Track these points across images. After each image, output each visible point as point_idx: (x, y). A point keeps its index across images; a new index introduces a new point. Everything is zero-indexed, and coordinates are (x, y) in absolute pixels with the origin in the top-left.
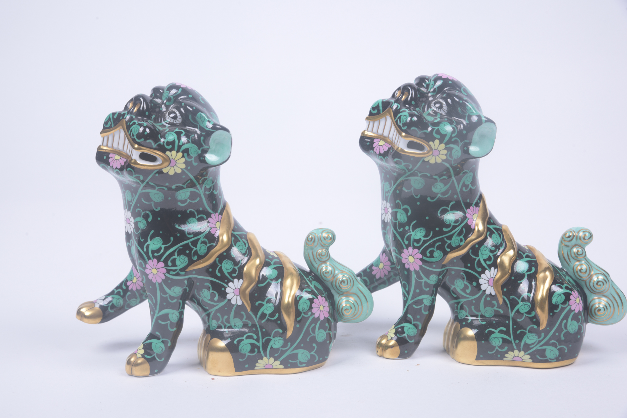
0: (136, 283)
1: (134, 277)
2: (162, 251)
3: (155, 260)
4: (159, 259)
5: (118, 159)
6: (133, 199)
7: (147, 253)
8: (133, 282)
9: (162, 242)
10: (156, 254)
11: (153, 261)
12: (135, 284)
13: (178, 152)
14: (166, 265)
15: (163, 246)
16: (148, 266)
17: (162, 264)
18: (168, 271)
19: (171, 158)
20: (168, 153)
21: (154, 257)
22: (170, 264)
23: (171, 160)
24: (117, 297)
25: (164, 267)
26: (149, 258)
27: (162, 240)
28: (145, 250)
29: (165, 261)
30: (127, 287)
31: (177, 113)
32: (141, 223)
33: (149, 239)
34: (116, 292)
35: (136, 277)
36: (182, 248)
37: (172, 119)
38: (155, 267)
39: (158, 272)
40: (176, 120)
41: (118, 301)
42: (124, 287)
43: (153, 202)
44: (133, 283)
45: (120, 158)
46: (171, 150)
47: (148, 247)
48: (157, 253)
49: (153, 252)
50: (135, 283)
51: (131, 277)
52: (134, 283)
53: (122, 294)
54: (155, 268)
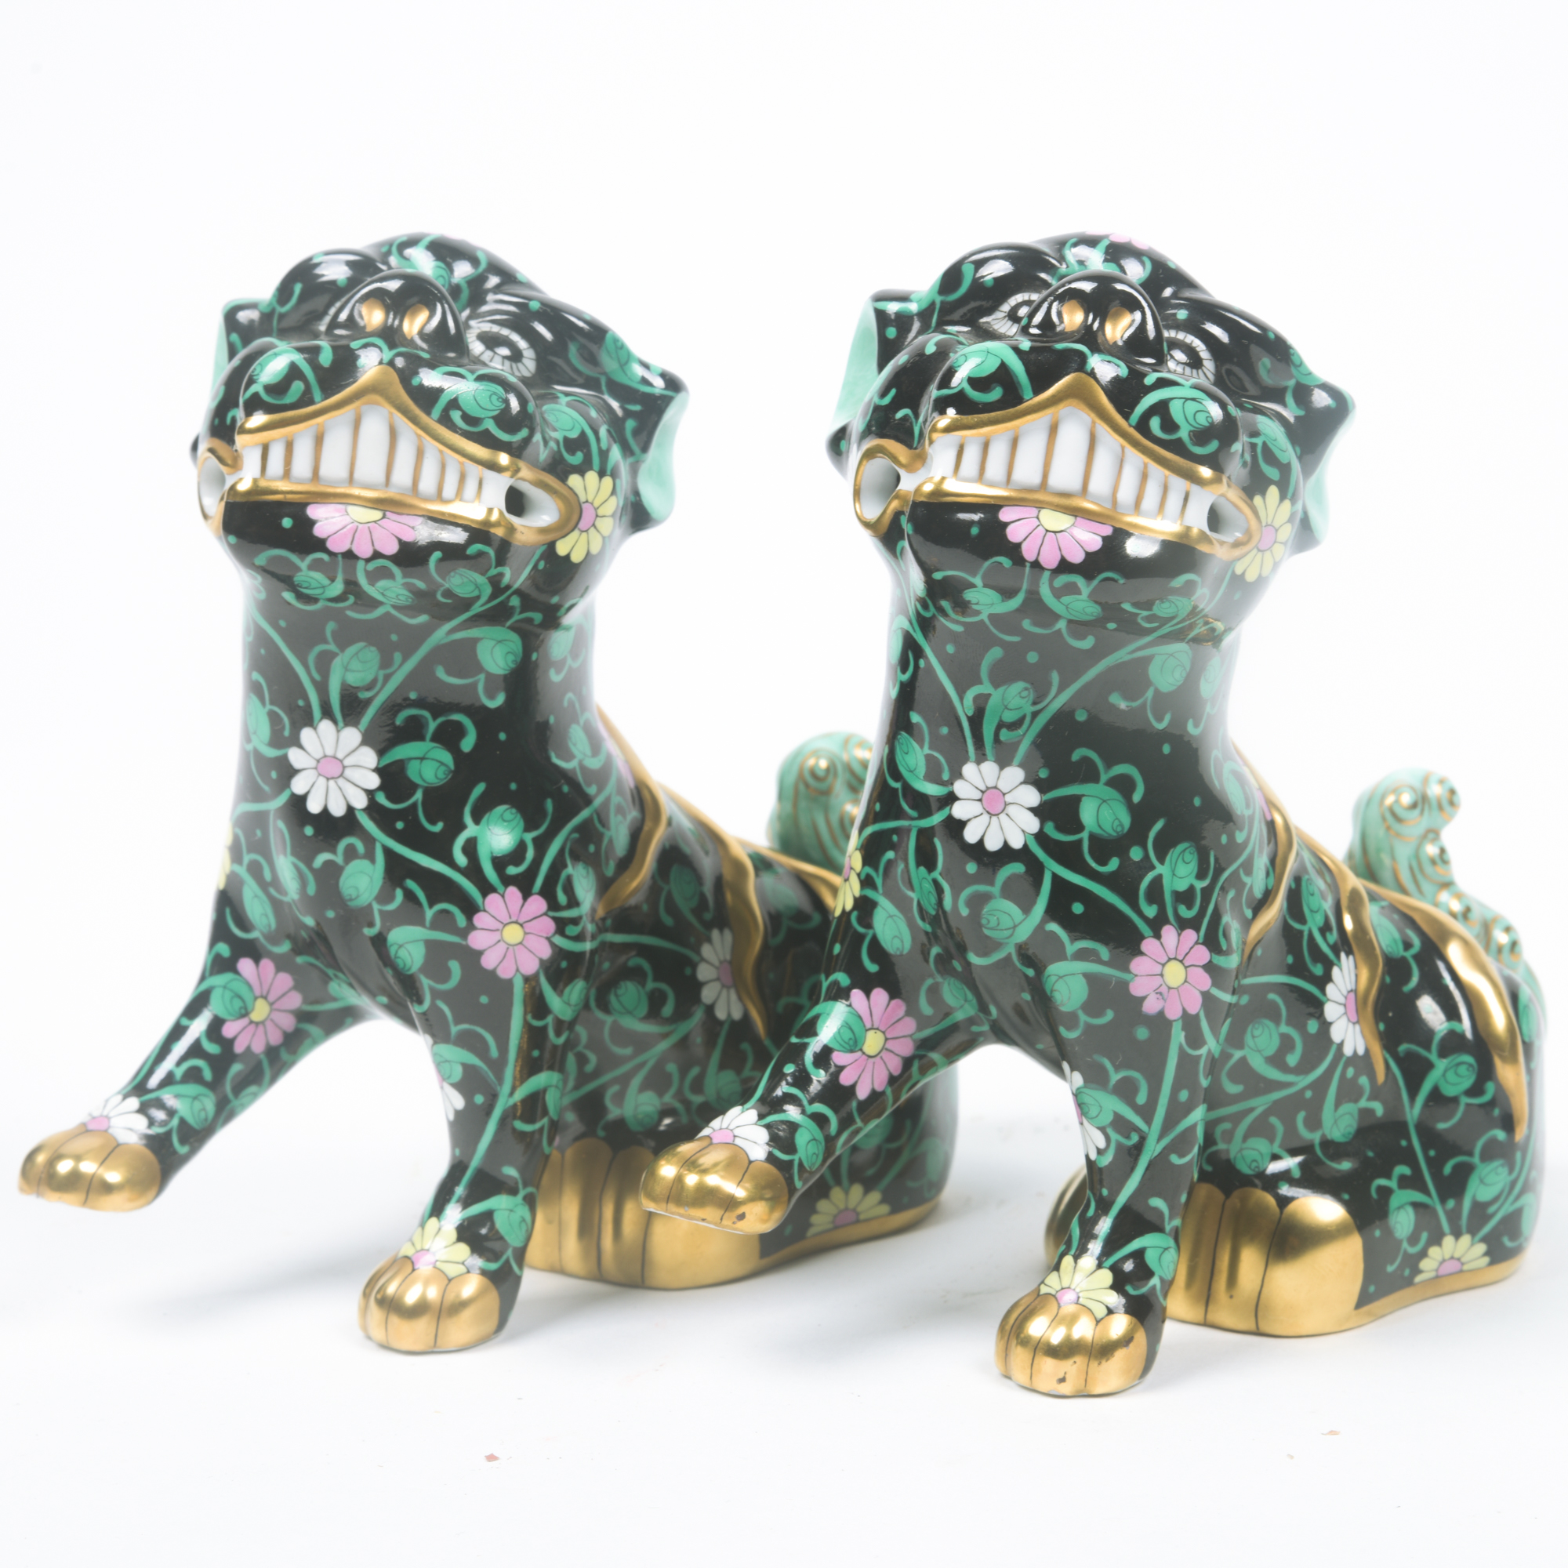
0: (269, 1024)
1: (256, 998)
2: (530, 854)
3: (513, 892)
4: (524, 884)
5: (375, 522)
6: (387, 678)
7: (474, 871)
8: (251, 1022)
9: (522, 824)
10: (512, 870)
11: (503, 896)
12: (261, 1028)
13: (602, 474)
14: (553, 905)
15: (529, 837)
16: (480, 919)
17: (537, 904)
18: (561, 926)
19: (582, 498)
20: (574, 480)
21: (507, 881)
22: (562, 898)
23: (584, 506)
24: (192, 1089)
25: (545, 914)
26: (486, 889)
27: (519, 816)
28: (461, 860)
29: (548, 893)
30: (227, 1044)
31: (515, 337)
32: (424, 762)
33: (468, 819)
34: (179, 1073)
35: (265, 998)
36: (576, 835)
37: (507, 363)
38: (514, 919)
39: (526, 933)
40: (520, 365)
41: (197, 1105)
42: (212, 1048)
43: (482, 677)
44: (253, 1026)
45: (384, 517)
46: (581, 470)
47: (470, 848)
48: (517, 864)
49: (499, 863)
50: (263, 1023)
51: (238, 1004)
52: (257, 1024)
53: (208, 1074)
54: (516, 922)
